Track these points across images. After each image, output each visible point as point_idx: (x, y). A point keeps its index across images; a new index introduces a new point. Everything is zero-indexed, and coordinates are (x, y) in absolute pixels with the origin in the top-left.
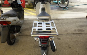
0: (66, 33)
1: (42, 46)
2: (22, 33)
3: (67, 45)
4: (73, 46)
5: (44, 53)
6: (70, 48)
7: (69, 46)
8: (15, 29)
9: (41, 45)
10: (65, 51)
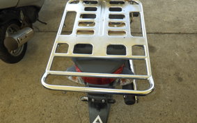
0: (177, 29)
1: (90, 99)
2: (46, 24)
3: (172, 71)
4: (189, 76)
5: (98, 118)
6: (180, 79)
7: (177, 74)
8: (22, 14)
9: (87, 98)
10: (164, 89)
